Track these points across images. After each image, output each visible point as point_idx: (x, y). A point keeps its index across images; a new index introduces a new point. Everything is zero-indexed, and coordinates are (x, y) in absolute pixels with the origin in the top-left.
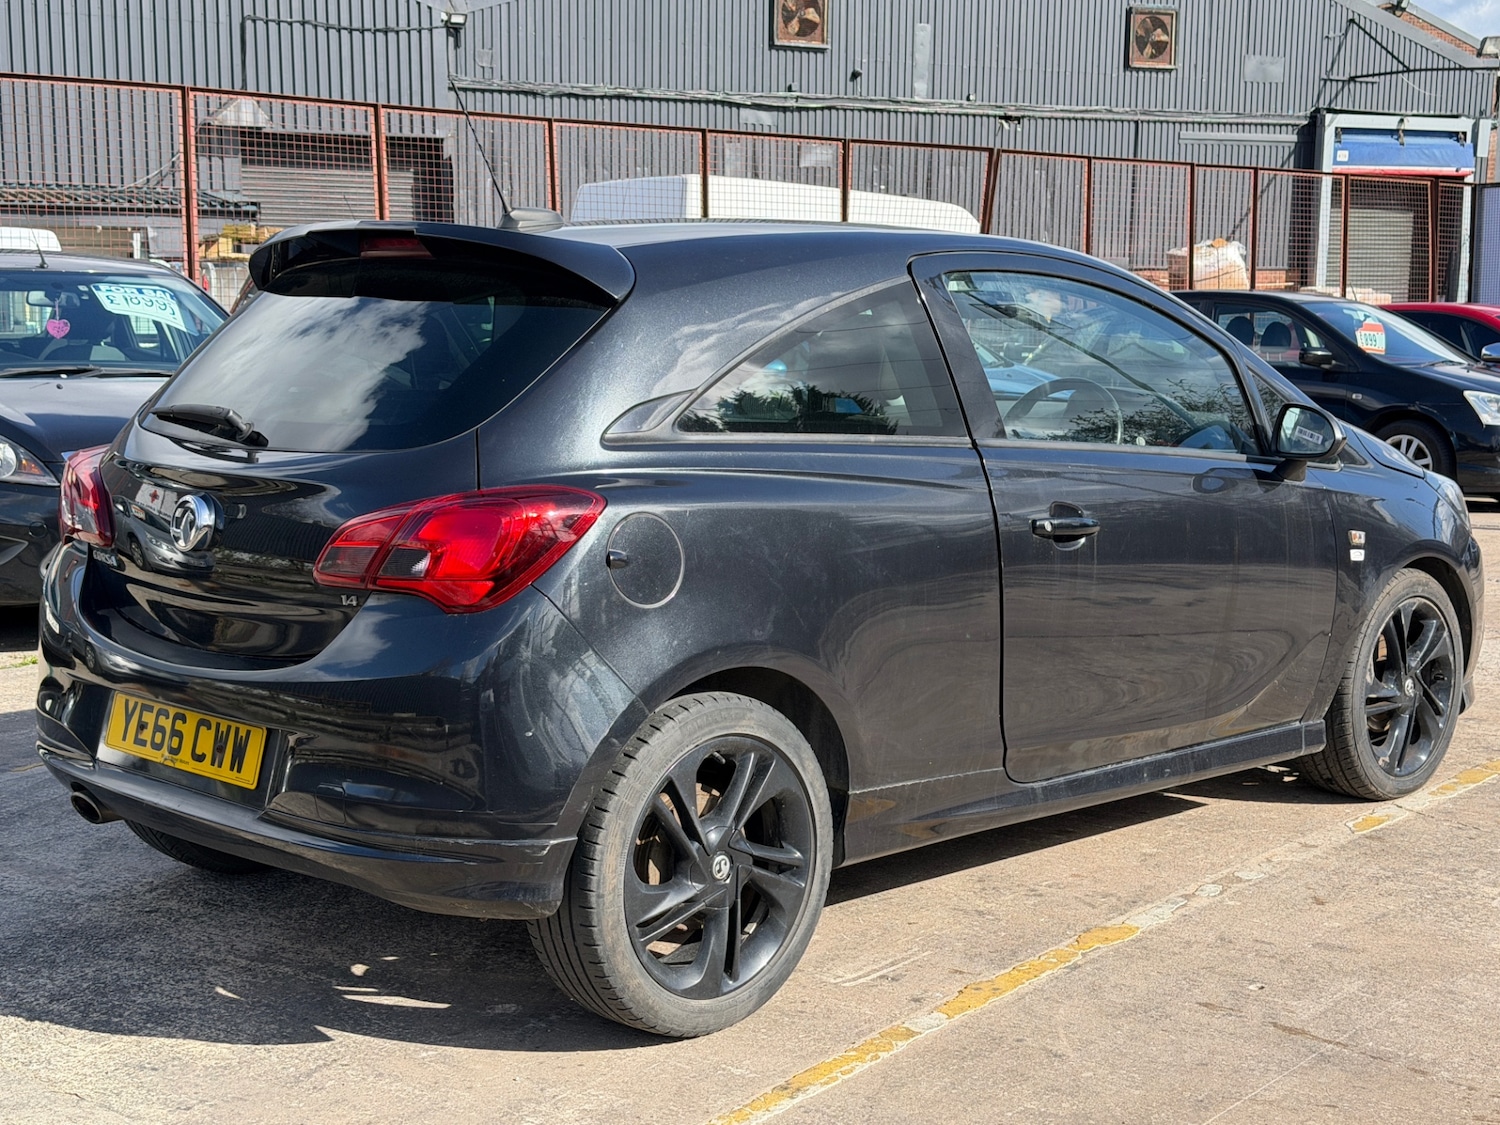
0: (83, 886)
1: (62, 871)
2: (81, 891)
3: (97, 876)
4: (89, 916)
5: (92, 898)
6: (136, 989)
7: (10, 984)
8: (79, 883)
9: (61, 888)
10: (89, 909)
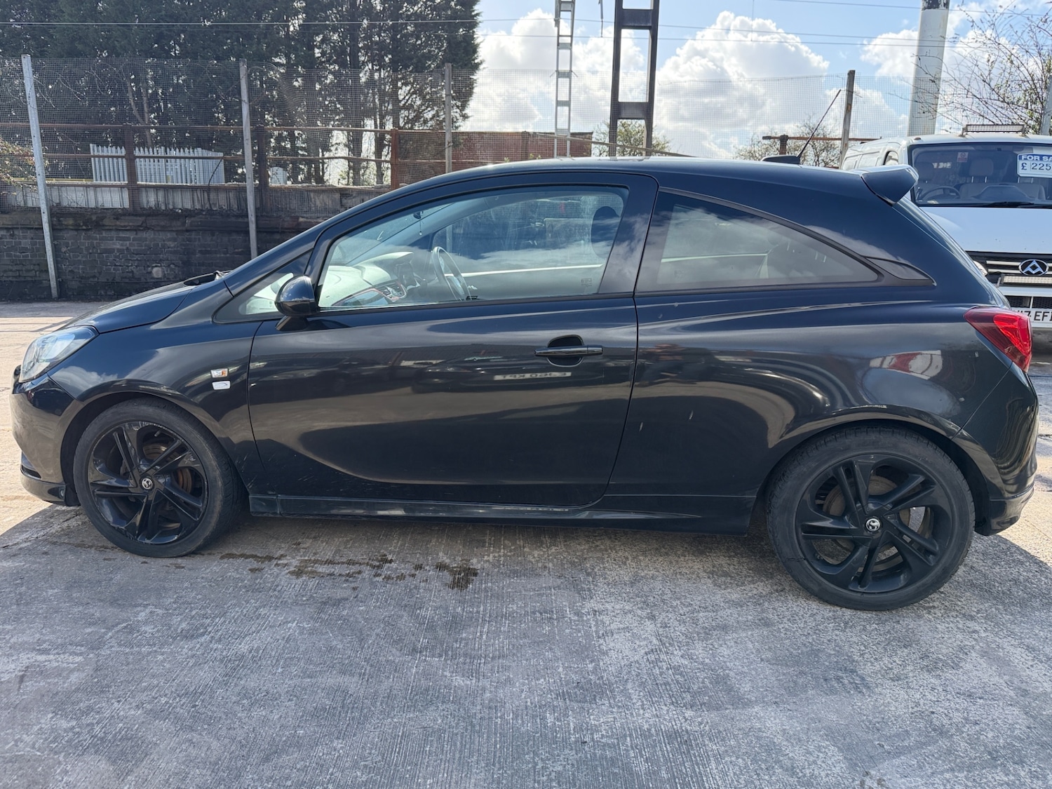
0: (975, 631)
1: (984, 654)
2: (977, 628)
3: (960, 636)
4: (981, 606)
5: (972, 618)
6: (978, 551)
7: (1043, 579)
8: (976, 636)
9: (991, 637)
10: (978, 612)
